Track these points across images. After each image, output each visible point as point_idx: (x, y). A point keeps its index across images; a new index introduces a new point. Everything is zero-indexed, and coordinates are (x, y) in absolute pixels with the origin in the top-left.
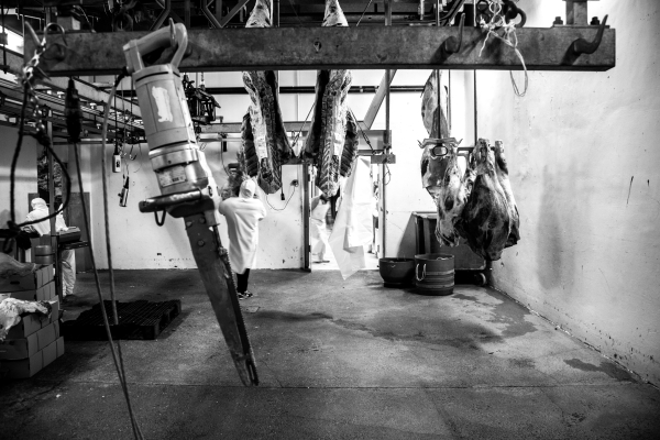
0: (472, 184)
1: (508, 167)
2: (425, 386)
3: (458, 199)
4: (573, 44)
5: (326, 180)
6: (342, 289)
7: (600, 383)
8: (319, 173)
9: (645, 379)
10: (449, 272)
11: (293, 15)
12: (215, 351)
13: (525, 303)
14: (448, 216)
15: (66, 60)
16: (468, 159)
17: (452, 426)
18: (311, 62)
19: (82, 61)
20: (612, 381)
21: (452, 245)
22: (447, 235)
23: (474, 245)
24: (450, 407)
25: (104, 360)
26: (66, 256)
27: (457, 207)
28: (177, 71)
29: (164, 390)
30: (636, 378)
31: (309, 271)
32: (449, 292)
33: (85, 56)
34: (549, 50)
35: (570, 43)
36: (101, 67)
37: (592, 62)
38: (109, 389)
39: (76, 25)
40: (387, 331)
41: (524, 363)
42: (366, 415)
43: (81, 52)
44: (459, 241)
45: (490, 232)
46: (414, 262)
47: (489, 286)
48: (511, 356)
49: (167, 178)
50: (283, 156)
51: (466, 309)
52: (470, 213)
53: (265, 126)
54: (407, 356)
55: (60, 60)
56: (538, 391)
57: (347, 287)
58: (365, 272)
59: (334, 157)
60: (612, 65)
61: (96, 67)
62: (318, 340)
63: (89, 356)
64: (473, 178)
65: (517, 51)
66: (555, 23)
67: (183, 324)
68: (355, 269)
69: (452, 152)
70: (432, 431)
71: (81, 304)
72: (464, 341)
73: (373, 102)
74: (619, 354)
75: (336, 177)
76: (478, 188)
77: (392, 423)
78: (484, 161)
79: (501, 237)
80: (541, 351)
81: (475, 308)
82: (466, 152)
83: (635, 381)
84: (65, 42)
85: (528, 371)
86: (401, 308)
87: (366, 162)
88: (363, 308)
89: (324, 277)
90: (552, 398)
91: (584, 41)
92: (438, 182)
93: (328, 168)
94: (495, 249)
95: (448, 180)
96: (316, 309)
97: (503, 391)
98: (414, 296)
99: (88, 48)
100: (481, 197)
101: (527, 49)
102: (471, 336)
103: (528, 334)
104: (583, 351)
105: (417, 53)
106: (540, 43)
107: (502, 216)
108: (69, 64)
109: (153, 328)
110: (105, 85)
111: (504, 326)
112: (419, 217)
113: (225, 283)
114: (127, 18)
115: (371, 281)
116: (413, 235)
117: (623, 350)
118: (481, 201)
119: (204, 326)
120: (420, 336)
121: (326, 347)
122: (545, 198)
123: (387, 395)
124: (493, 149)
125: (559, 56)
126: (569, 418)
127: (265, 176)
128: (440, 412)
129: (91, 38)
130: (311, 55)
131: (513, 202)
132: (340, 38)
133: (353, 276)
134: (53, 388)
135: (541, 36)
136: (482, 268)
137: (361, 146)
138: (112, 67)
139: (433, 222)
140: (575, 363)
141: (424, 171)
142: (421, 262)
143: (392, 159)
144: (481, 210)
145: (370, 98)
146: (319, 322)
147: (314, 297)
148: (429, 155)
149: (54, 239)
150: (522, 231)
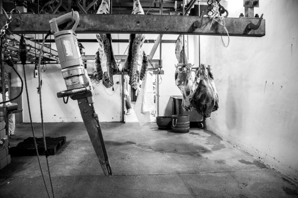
0: (198, 84)
1: (213, 76)
2: (178, 173)
3: (192, 91)
4: (248, 25)
5: (134, 82)
6: (139, 131)
7: (253, 170)
8: (130, 79)
9: (272, 167)
10: (188, 122)
11: (118, 7)
12: (83, 160)
13: (220, 136)
14: (188, 98)
15: (20, 26)
16: (196, 73)
17: (191, 190)
18: (135, 30)
19: (28, 27)
20: (258, 169)
21: (189, 111)
22: (187, 106)
23: (199, 111)
24: (190, 182)
25: (30, 165)
26: (11, 117)
27: (191, 94)
28: (74, 33)
29: (60, 178)
30: (268, 167)
31: (125, 123)
32: (187, 131)
33: (30, 25)
34: (238, 28)
35: (247, 25)
36: (37, 30)
37: (256, 33)
38: (33, 178)
39: (25, 10)
40: (160, 149)
41: (221, 162)
42: (153, 187)
43: (28, 23)
44: (192, 109)
45: (206, 105)
46: (172, 118)
47: (204, 128)
48: (215, 159)
49: (69, 82)
50: (114, 71)
51: (195, 139)
52: (197, 96)
53: (106, 57)
54: (170, 160)
55: (18, 26)
56: (227, 174)
57: (142, 130)
58: (150, 123)
59: (137, 72)
60: (264, 35)
61: (35, 30)
62: (130, 154)
63: (23, 163)
64: (198, 81)
65: (225, 28)
66: (240, 16)
67: (67, 148)
68: (146, 121)
69: (189, 70)
70: (183, 193)
71: (18, 139)
72: (195, 153)
73: (154, 47)
74: (261, 157)
75: (138, 80)
76: (201, 86)
77: (165, 190)
78: (203, 74)
79: (211, 107)
80: (228, 157)
81: (199, 138)
82: (195, 70)
83: (267, 168)
84: (21, 18)
85: (223, 165)
86: (166, 139)
87: (151, 74)
88: (149, 139)
89: (131, 125)
90: (234, 177)
91: (253, 24)
92: (183, 83)
93: (135, 76)
94: (208, 112)
95: (187, 82)
96: (128, 140)
97: (213, 174)
98: (172, 133)
99: (31, 21)
100: (202, 89)
101: (229, 27)
102: (198, 151)
103: (222, 149)
104: (246, 156)
105: (182, 27)
106: (234, 24)
107: (211, 98)
108: (22, 28)
109: (53, 150)
110: (30, 37)
111: (212, 146)
112: (174, 98)
113: (96, 129)
114: (50, 8)
115: (152, 127)
116: (171, 106)
117: (262, 155)
118: (202, 91)
119: (77, 149)
120: (175, 151)
121: (133, 157)
122: (229, 90)
123: (162, 178)
124: (207, 68)
125: (242, 30)
126: (241, 185)
127: (106, 80)
128: (185, 185)
129: (33, 16)
130: (135, 27)
131: (216, 92)
132: (148, 20)
133: (145, 125)
134: (6, 179)
135: (235, 22)
136: (202, 120)
137: (149, 66)
138: (43, 30)
139: (180, 100)
140: (243, 161)
141: (176, 78)
142: (175, 118)
143: (162, 73)
144: (202, 95)
145: (152, 45)
146: (130, 145)
147: (127, 134)
148: (178, 71)
149: (5, 109)
150: (219, 104)
